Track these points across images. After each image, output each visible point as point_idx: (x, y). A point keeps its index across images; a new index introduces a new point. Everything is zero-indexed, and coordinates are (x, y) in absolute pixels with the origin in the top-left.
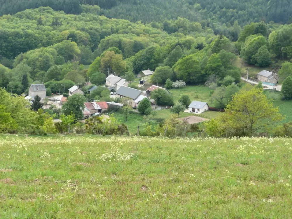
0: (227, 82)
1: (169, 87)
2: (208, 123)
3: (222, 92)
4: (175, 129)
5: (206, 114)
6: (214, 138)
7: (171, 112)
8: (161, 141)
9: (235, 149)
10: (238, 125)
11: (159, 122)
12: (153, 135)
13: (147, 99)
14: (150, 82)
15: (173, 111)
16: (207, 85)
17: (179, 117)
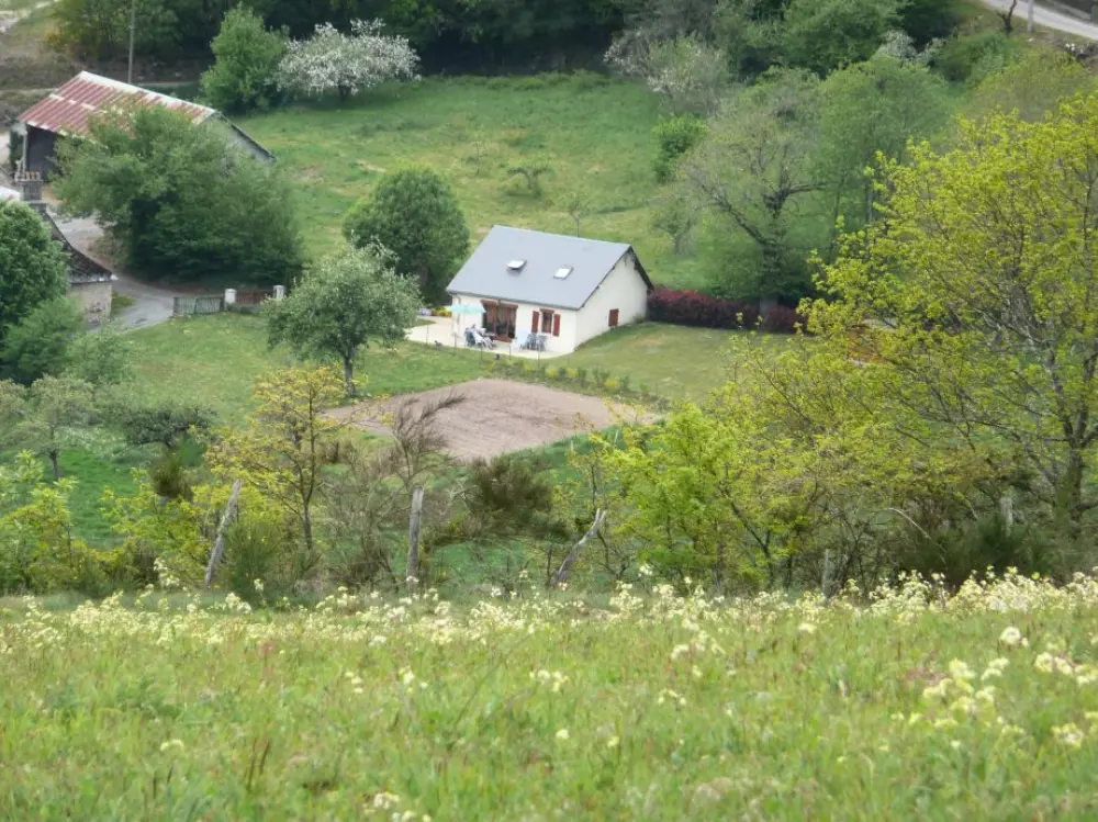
0: (824, 34)
1: (245, 87)
2: (642, 444)
3: (782, 138)
4: (318, 512)
5: (621, 363)
6: (699, 601)
7: (273, 342)
8: (165, 637)
9: (908, 698)
10: (940, 463)
11: (155, 450)
12: (89, 587)
13: (21, 214)
14: (56, 43)
15: (288, 330)
16: (629, 64)
17: (354, 394)
